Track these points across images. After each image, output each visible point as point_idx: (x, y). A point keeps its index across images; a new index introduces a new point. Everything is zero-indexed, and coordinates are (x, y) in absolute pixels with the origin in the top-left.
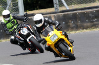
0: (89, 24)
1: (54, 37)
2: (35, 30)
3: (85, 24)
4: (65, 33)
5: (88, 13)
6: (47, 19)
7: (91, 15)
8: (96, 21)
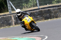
8: (39, 17)
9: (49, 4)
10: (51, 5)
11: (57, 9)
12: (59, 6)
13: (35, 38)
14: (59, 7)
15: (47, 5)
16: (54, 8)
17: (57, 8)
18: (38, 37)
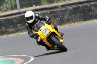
0: (13, 29)
1: (46, 31)
2: (27, 26)
3: (10, 30)
4: (55, 26)
5: (11, 19)
6: (37, 15)
7: (14, 21)
8: (20, 26)
9: (36, 5)
10: (38, 7)
11: (49, 14)
12: (51, 8)
13: (14, 59)
14: (52, 10)
15: (32, 6)
16: (44, 11)
17: (48, 11)
18: (18, 59)
